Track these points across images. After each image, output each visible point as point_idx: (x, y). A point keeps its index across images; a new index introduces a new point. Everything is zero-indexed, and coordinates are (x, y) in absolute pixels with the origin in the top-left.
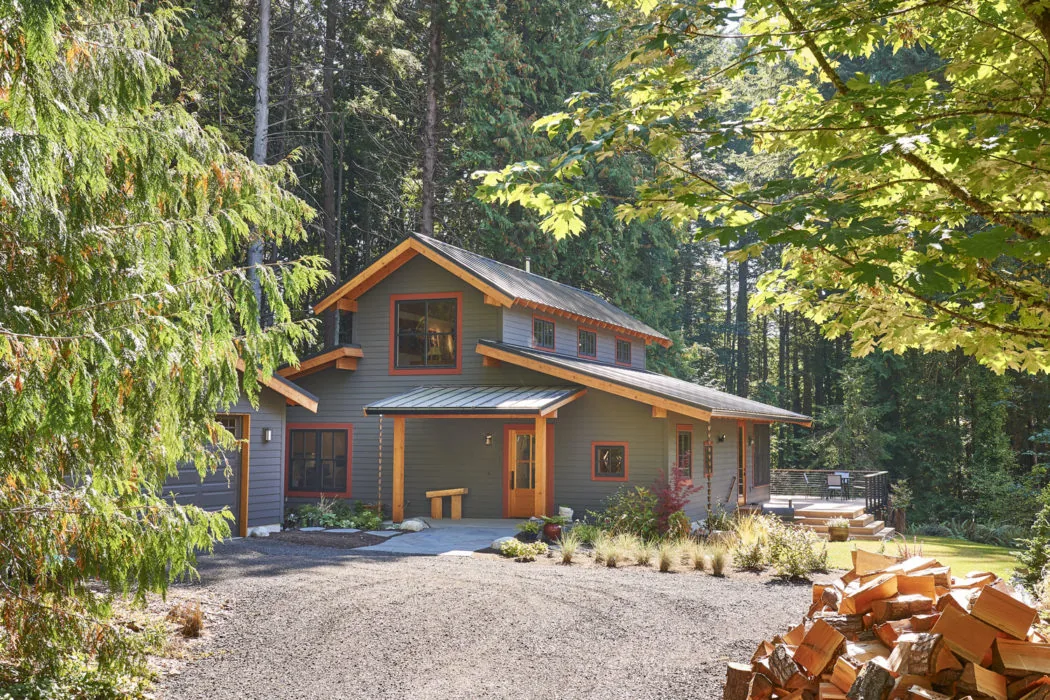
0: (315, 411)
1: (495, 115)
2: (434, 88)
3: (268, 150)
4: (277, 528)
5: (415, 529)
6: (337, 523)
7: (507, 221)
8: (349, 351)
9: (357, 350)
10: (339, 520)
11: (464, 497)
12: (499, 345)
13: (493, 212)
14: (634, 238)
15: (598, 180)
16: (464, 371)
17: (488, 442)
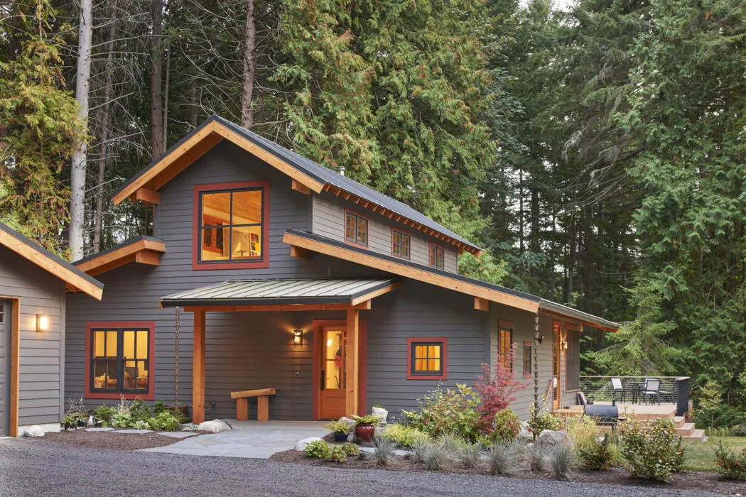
0: (100, 298)
1: (310, 30)
2: (253, 15)
3: (92, 70)
4: (57, 428)
5: (213, 431)
6: (131, 424)
7: (322, 135)
8: (149, 244)
9: (159, 244)
10: (133, 422)
11: (271, 398)
12: (309, 235)
13: (308, 127)
14: (445, 158)
15: (410, 100)
16: (271, 265)
17: (297, 339)
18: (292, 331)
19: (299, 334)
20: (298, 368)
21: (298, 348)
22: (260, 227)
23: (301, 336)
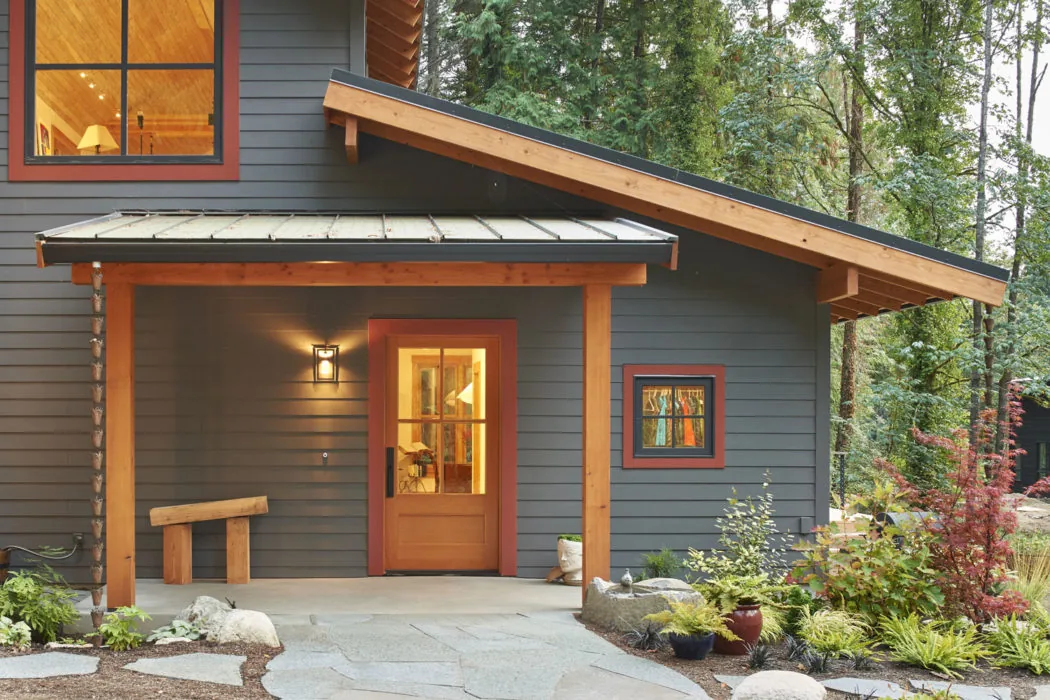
11: (256, 523)
16: (245, 173)
17: (326, 369)
18: (307, 345)
19: (330, 354)
20: (325, 442)
21: (325, 391)
22: (212, 72)
23: (336, 360)
